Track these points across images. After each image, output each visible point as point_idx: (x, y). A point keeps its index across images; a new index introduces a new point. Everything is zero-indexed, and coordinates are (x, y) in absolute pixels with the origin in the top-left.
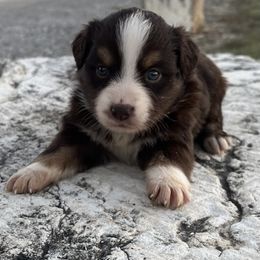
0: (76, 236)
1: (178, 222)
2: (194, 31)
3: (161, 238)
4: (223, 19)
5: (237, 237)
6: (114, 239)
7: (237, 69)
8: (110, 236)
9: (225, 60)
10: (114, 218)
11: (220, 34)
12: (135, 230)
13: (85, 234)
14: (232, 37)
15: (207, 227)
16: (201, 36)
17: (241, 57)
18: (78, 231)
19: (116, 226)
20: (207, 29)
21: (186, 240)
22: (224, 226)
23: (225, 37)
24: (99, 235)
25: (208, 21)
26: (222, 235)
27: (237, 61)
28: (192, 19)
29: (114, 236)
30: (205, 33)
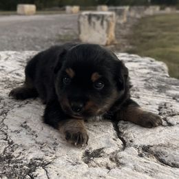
0: (13, 159)
1: (83, 151)
2: (109, 43)
3: (71, 161)
4: (125, 37)
5: (121, 161)
6: (39, 161)
7: (129, 61)
8: (37, 159)
9: (123, 56)
10: (41, 148)
11: (124, 45)
12: (54, 155)
13: (20, 158)
14: (131, 47)
15: (102, 154)
16: (113, 46)
17: (133, 55)
18: (16, 155)
19: (42, 153)
20: (116, 42)
21: (87, 163)
22: (113, 153)
23: (126, 47)
24: (29, 158)
25: (117, 38)
26: (111, 159)
27: (130, 57)
28: (108, 36)
29: (40, 159)
30: (115, 45)
